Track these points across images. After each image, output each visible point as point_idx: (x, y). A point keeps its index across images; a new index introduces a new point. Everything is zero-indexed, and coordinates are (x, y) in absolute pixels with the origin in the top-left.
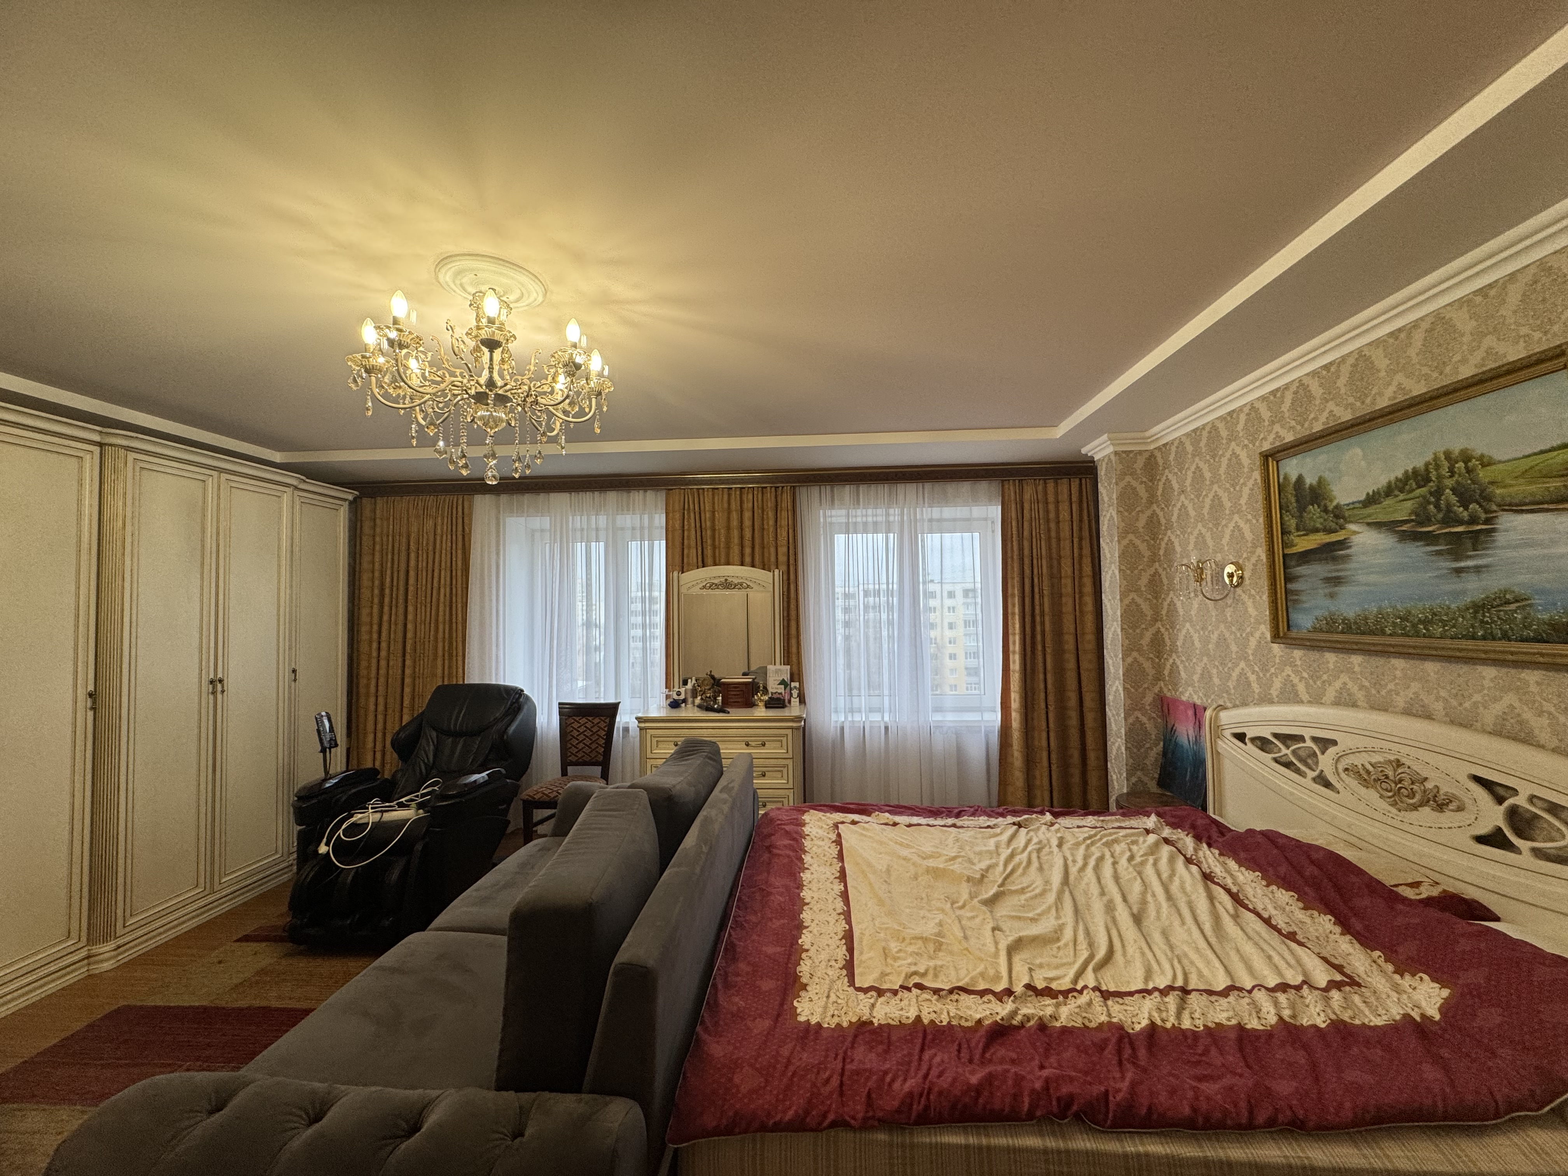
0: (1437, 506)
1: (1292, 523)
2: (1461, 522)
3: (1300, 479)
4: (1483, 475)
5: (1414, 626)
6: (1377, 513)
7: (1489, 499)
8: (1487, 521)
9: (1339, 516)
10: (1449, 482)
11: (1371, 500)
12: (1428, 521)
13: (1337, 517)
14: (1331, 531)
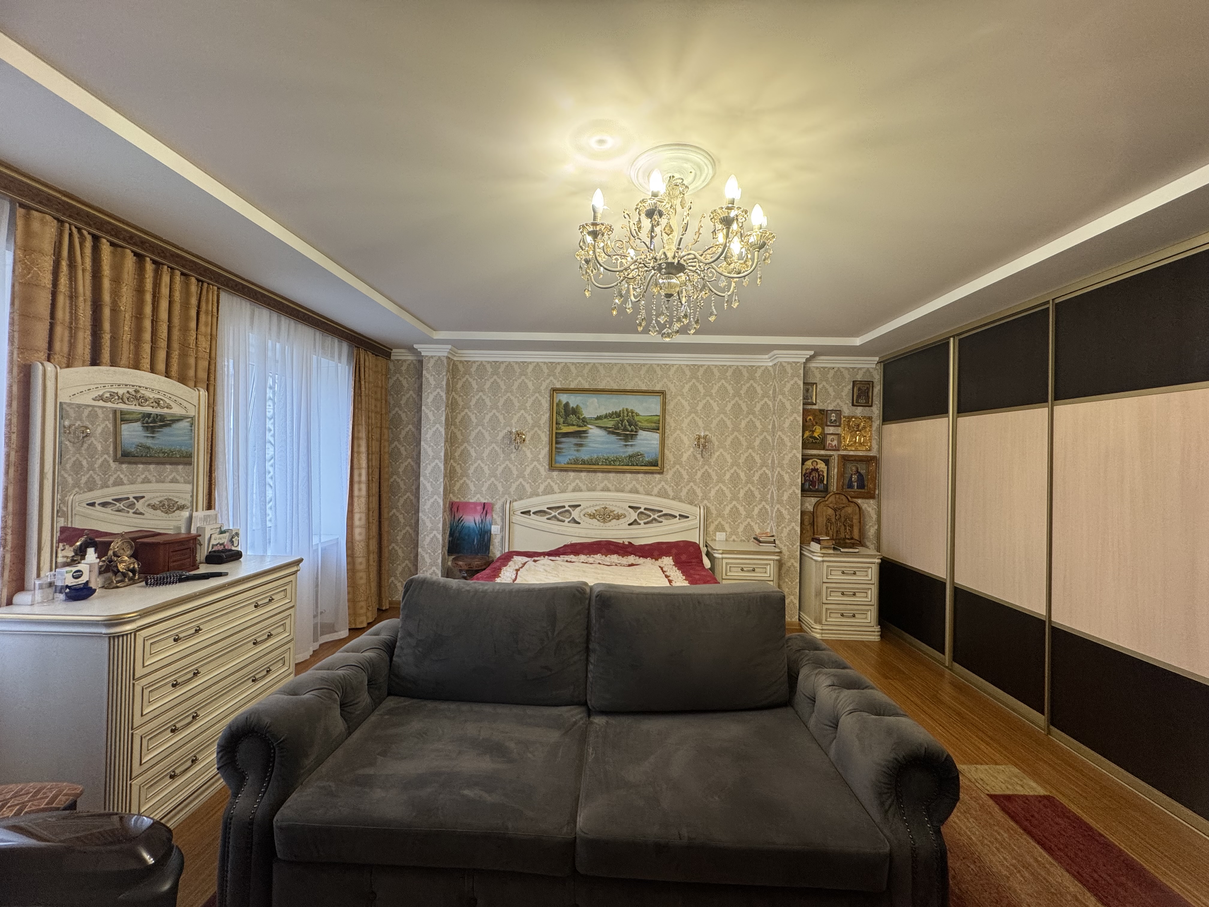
0: (622, 425)
1: (562, 420)
2: (628, 431)
3: (567, 404)
4: (636, 418)
5: (610, 462)
6: (600, 423)
7: (637, 425)
8: (636, 432)
9: (585, 421)
10: (626, 418)
11: (599, 418)
12: (618, 428)
13: (583, 421)
14: (580, 426)
